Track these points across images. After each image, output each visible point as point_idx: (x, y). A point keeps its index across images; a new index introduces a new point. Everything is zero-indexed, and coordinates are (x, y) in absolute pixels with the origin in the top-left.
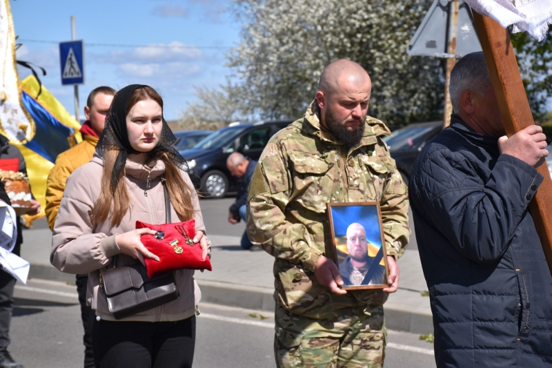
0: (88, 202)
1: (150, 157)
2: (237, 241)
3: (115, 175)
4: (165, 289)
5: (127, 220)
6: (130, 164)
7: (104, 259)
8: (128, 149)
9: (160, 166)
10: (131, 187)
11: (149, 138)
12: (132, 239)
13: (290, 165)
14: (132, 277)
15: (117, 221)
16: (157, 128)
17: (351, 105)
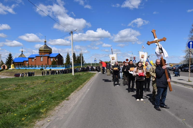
0: (135, 71)
1: (140, 67)
2: (174, 75)
3: (137, 69)
4: (140, 78)
5: (138, 72)
6: (139, 68)
7: (136, 75)
8: (138, 67)
9: (141, 68)
10: (139, 70)
11: (140, 66)
12: (138, 74)
13: (153, 68)
14: (138, 77)
15: (137, 73)
16: (141, 65)
17: (158, 63)
